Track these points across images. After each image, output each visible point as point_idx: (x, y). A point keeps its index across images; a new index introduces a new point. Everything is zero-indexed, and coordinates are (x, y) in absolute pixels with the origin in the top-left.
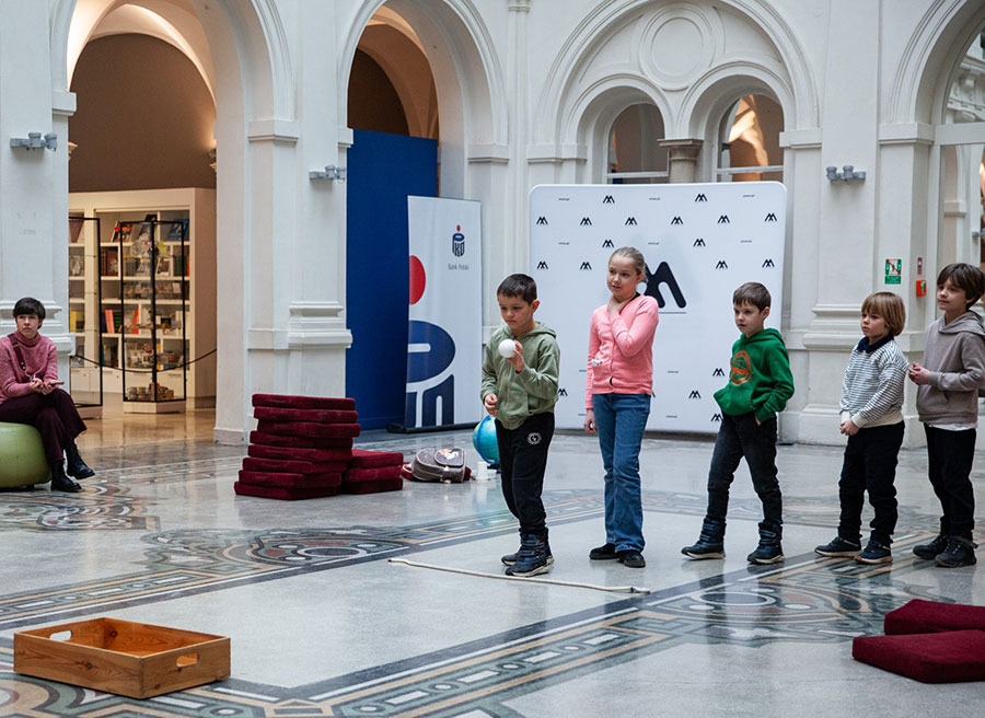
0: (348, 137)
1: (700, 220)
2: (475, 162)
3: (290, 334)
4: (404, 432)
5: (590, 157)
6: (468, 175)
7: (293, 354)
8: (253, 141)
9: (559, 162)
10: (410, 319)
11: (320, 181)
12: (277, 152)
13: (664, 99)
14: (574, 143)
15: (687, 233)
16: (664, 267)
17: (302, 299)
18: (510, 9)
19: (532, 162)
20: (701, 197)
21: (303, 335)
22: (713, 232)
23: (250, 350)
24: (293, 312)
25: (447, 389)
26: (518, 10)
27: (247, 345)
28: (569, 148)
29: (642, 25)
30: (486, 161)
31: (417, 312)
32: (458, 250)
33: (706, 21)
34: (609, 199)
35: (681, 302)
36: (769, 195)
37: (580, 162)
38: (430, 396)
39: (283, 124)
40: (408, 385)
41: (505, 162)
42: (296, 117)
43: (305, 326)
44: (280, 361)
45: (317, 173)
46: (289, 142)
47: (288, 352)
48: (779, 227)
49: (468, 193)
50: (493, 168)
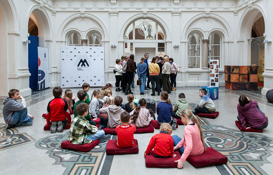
0: (29, 35)
1: (91, 52)
2: (46, 41)
3: (19, 74)
4: (38, 91)
5: (67, 41)
6: (45, 43)
7: (19, 79)
8: (9, 34)
9: (62, 42)
10: (39, 69)
11: (24, 43)
12: (16, 37)
13: (81, 32)
14: (65, 39)
15: (89, 55)
16: (85, 60)
17: (21, 67)
18: (52, 15)
19: (57, 42)
20: (91, 49)
21: (22, 75)
22: (93, 54)
23: (8, 78)
24: (19, 70)
25: (44, 82)
26: (54, 15)
27: (8, 77)
28: (64, 39)
29: (77, 20)
30: (49, 41)
31: (39, 68)
32: (45, 57)
33: (89, 21)
34: (75, 48)
35: (88, 66)
36: (101, 49)
37: (66, 42)
38: (42, 83)
39: (17, 31)
40: (38, 82)
41: (52, 41)
42: (19, 30)
43: (22, 73)
44: (16, 80)
45: (24, 42)
46: (18, 35)
47: (18, 78)
48: (103, 53)
49: (45, 46)
50: (50, 42)
